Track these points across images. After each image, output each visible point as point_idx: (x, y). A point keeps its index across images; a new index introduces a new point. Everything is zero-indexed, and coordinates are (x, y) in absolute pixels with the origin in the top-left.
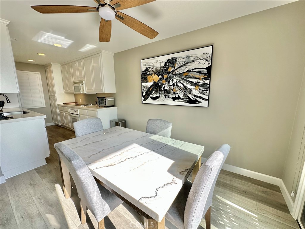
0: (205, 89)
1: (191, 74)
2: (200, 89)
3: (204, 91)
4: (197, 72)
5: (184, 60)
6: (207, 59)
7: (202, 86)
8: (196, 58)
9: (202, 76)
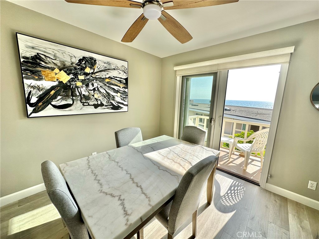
0: (125, 97)
1: (113, 81)
2: (121, 96)
4: (119, 81)
5: (105, 65)
6: (125, 71)
7: (122, 94)
8: (117, 67)
9: (122, 86)
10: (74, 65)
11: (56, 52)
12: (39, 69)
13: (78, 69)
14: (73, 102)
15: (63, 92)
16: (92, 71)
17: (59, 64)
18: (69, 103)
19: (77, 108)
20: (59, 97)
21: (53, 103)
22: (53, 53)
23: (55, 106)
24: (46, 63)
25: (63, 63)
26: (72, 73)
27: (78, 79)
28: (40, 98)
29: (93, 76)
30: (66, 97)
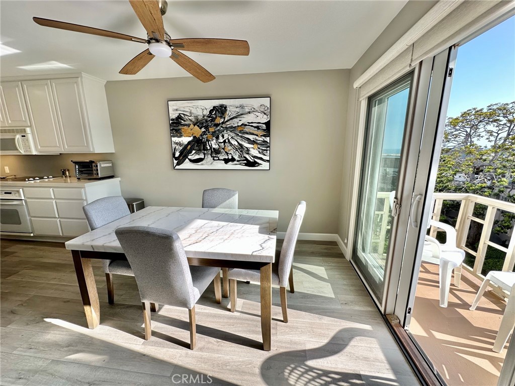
0: (265, 149)
1: (247, 129)
2: (259, 148)
3: (265, 150)
4: (255, 127)
5: (238, 110)
6: (265, 112)
7: (261, 145)
8: (253, 109)
9: (260, 133)
10: (205, 117)
11: (191, 109)
12: (180, 127)
13: (209, 121)
14: (205, 156)
15: (197, 146)
16: (222, 120)
17: (193, 120)
18: (201, 157)
19: (209, 163)
20: (194, 152)
21: (189, 157)
22: (189, 111)
23: (191, 160)
24: (184, 121)
25: (196, 117)
26: (204, 127)
27: (209, 132)
28: (181, 152)
29: (224, 126)
30: (198, 151)
